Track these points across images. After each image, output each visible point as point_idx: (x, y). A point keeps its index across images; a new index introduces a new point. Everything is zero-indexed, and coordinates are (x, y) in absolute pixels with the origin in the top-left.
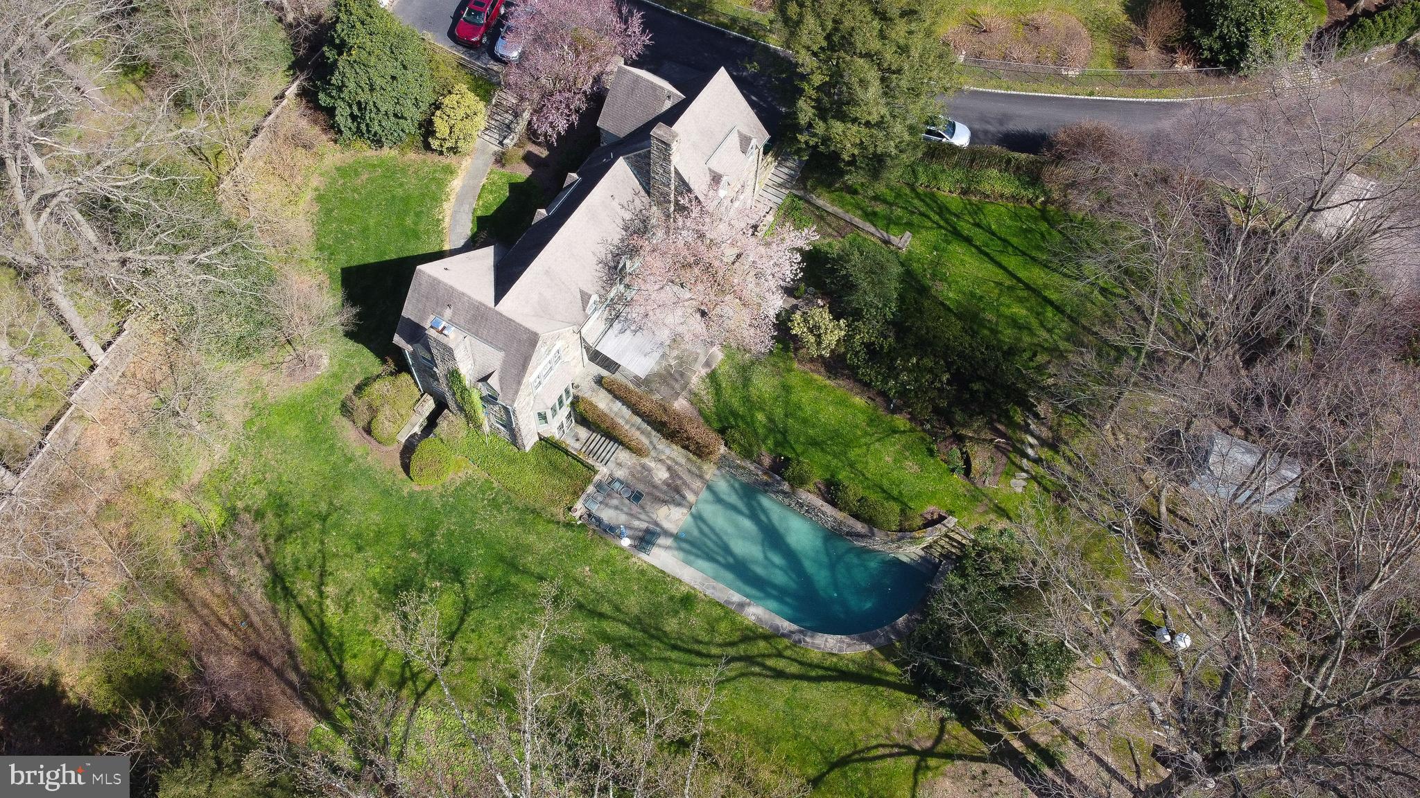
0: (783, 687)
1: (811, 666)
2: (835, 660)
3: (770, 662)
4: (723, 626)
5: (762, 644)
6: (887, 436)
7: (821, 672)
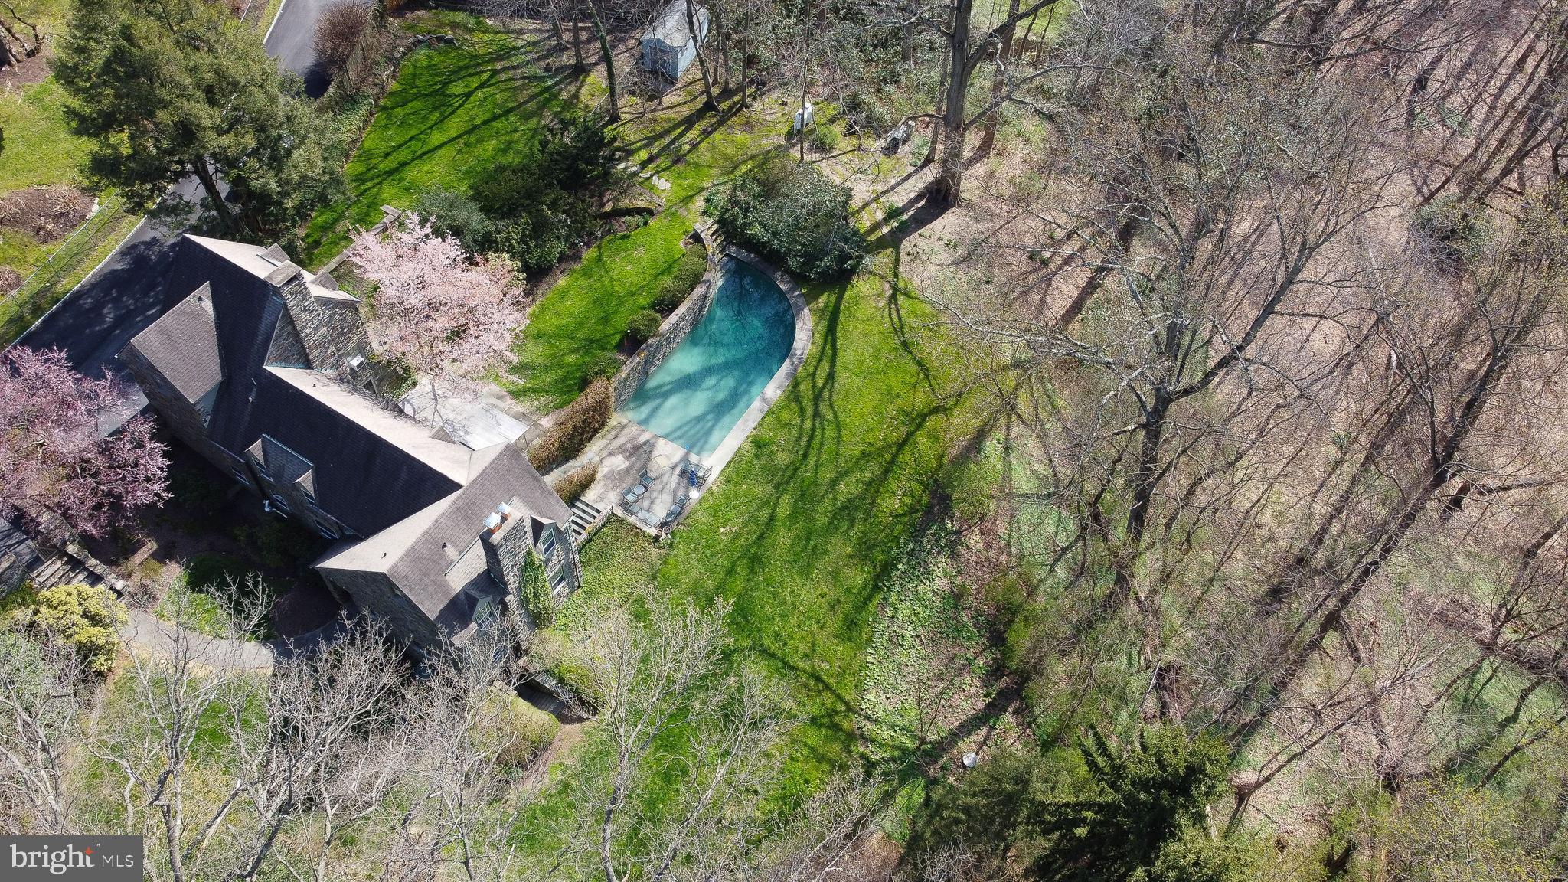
0: (842, 376)
1: (822, 352)
2: (817, 335)
3: (820, 383)
4: (785, 416)
5: (802, 387)
6: (603, 265)
7: (828, 347)
